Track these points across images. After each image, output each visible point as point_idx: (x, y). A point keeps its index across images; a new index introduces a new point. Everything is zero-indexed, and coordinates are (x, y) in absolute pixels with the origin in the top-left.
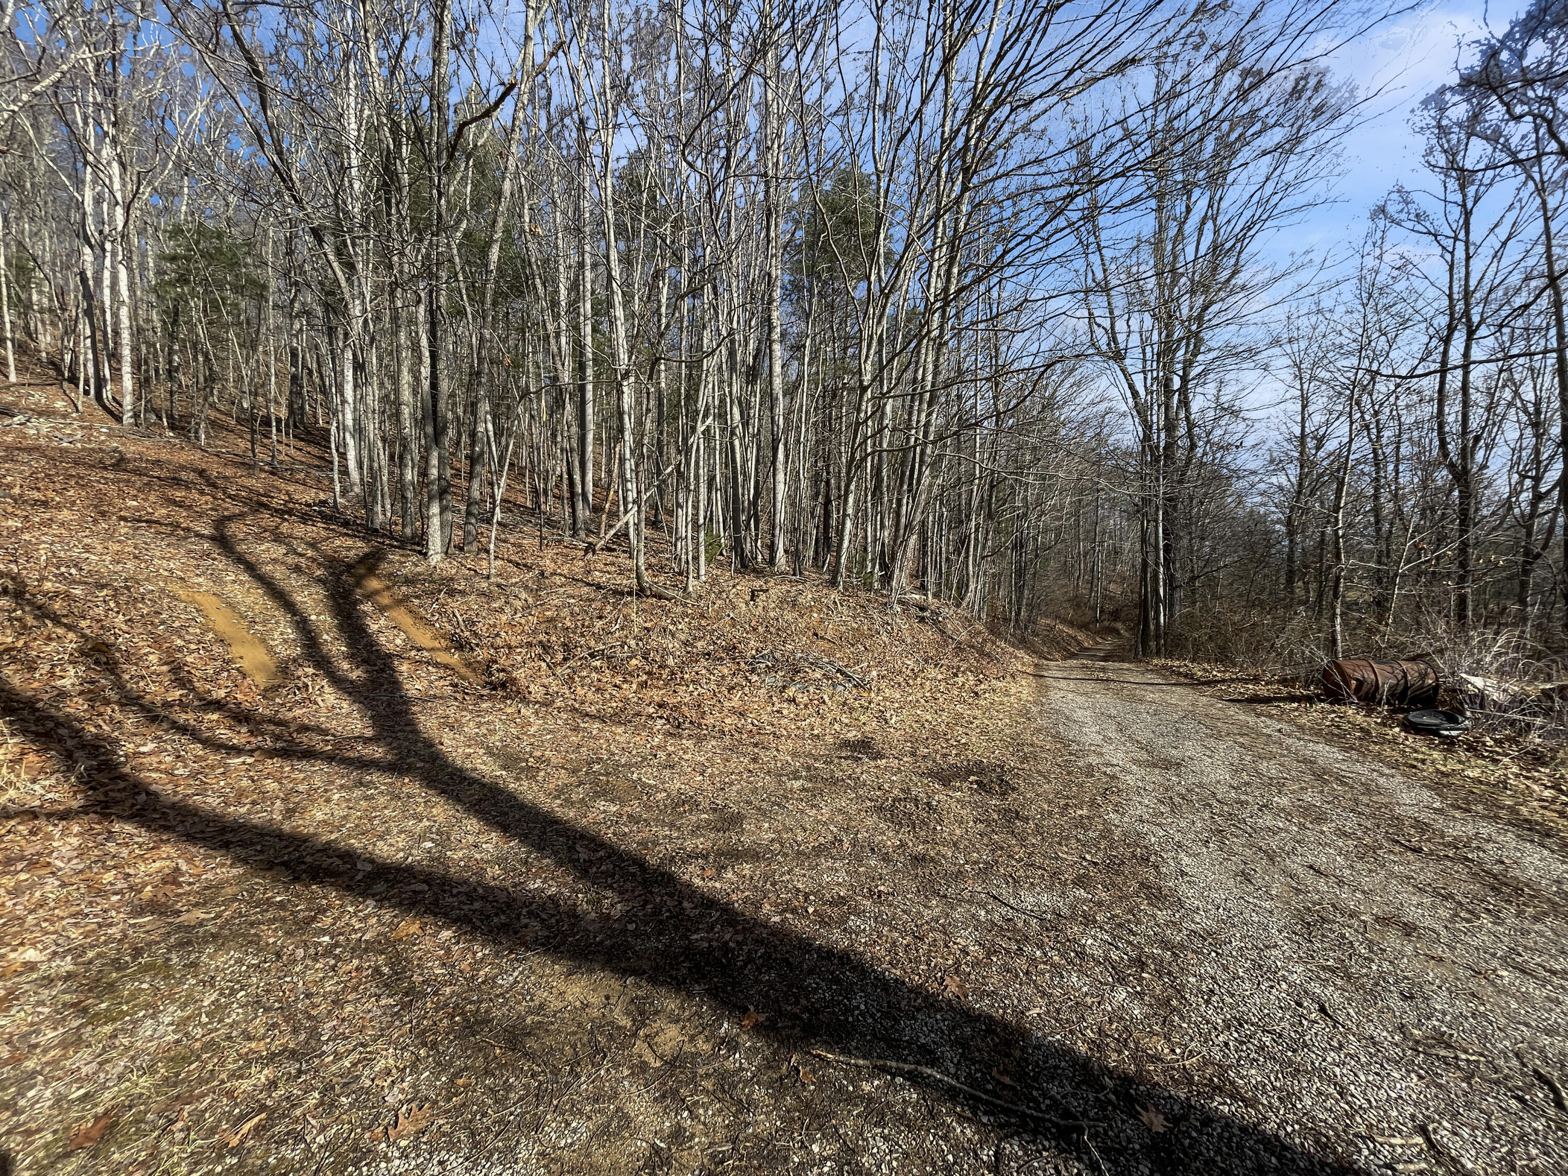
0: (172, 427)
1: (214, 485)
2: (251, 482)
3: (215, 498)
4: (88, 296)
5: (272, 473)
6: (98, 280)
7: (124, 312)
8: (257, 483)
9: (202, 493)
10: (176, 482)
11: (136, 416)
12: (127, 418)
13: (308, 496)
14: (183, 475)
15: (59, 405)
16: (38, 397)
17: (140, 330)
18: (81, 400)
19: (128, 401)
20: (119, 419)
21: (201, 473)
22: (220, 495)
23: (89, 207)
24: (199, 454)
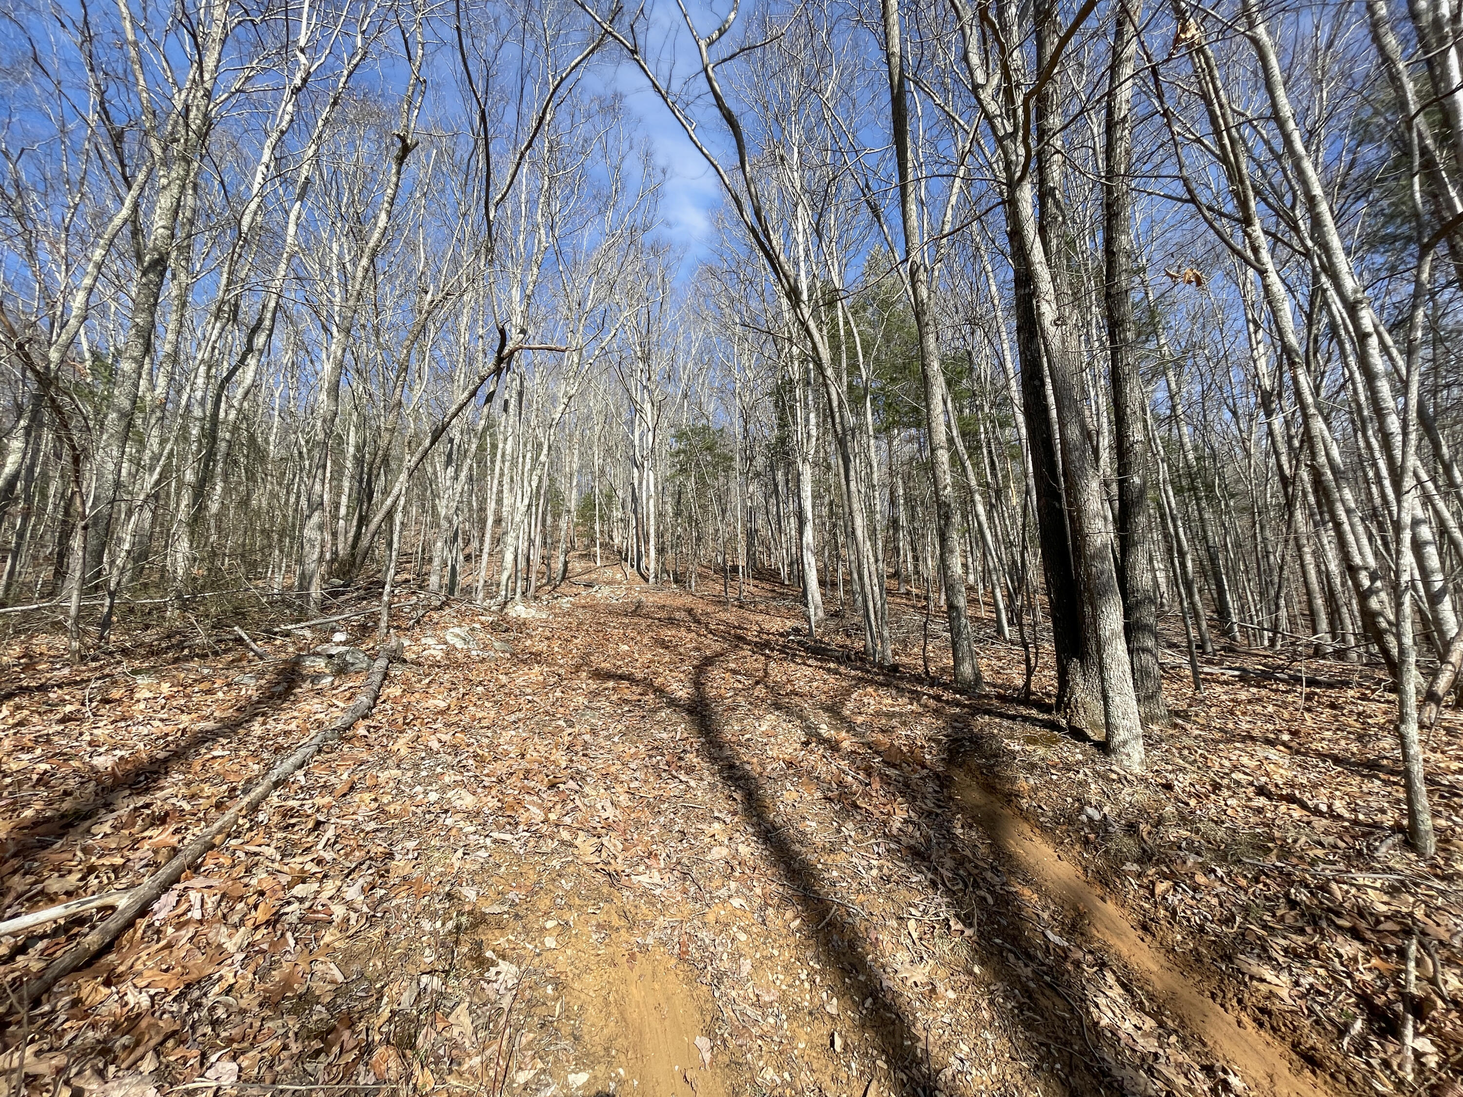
0: (676, 581)
1: (698, 622)
2: (723, 616)
3: (699, 635)
4: (635, 499)
5: (741, 607)
6: (640, 488)
7: (652, 502)
8: (731, 616)
9: (689, 630)
10: (671, 622)
11: (656, 577)
12: (652, 580)
13: (776, 624)
14: (677, 615)
15: (619, 576)
16: (609, 573)
17: (660, 514)
18: (629, 570)
19: (652, 566)
20: (647, 580)
21: (690, 611)
22: (703, 631)
23: (637, 442)
24: (690, 598)
